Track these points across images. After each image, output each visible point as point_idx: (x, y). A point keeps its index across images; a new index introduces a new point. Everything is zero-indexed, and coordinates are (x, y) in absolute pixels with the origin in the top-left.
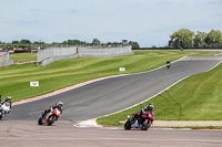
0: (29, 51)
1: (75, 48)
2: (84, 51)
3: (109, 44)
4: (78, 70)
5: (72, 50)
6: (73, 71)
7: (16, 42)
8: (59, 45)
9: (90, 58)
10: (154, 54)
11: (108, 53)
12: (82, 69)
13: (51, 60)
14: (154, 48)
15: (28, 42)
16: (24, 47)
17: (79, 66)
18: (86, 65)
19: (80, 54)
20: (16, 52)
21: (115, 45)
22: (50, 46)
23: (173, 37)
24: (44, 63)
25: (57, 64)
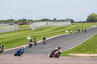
0: (26, 24)
1: (46, 22)
2: (50, 24)
3: (61, 20)
4: (47, 32)
5: (45, 23)
6: (45, 32)
7: (20, 20)
8: (39, 21)
9: (53, 27)
10: (81, 24)
11: (61, 24)
12: (49, 32)
13: (36, 28)
14: (81, 22)
15: (25, 20)
16: (23, 22)
17: (48, 30)
18: (51, 29)
19: (48, 25)
20: (20, 24)
21: (64, 21)
22: (35, 21)
23: (89, 17)
24: (33, 29)
25: (38, 29)
